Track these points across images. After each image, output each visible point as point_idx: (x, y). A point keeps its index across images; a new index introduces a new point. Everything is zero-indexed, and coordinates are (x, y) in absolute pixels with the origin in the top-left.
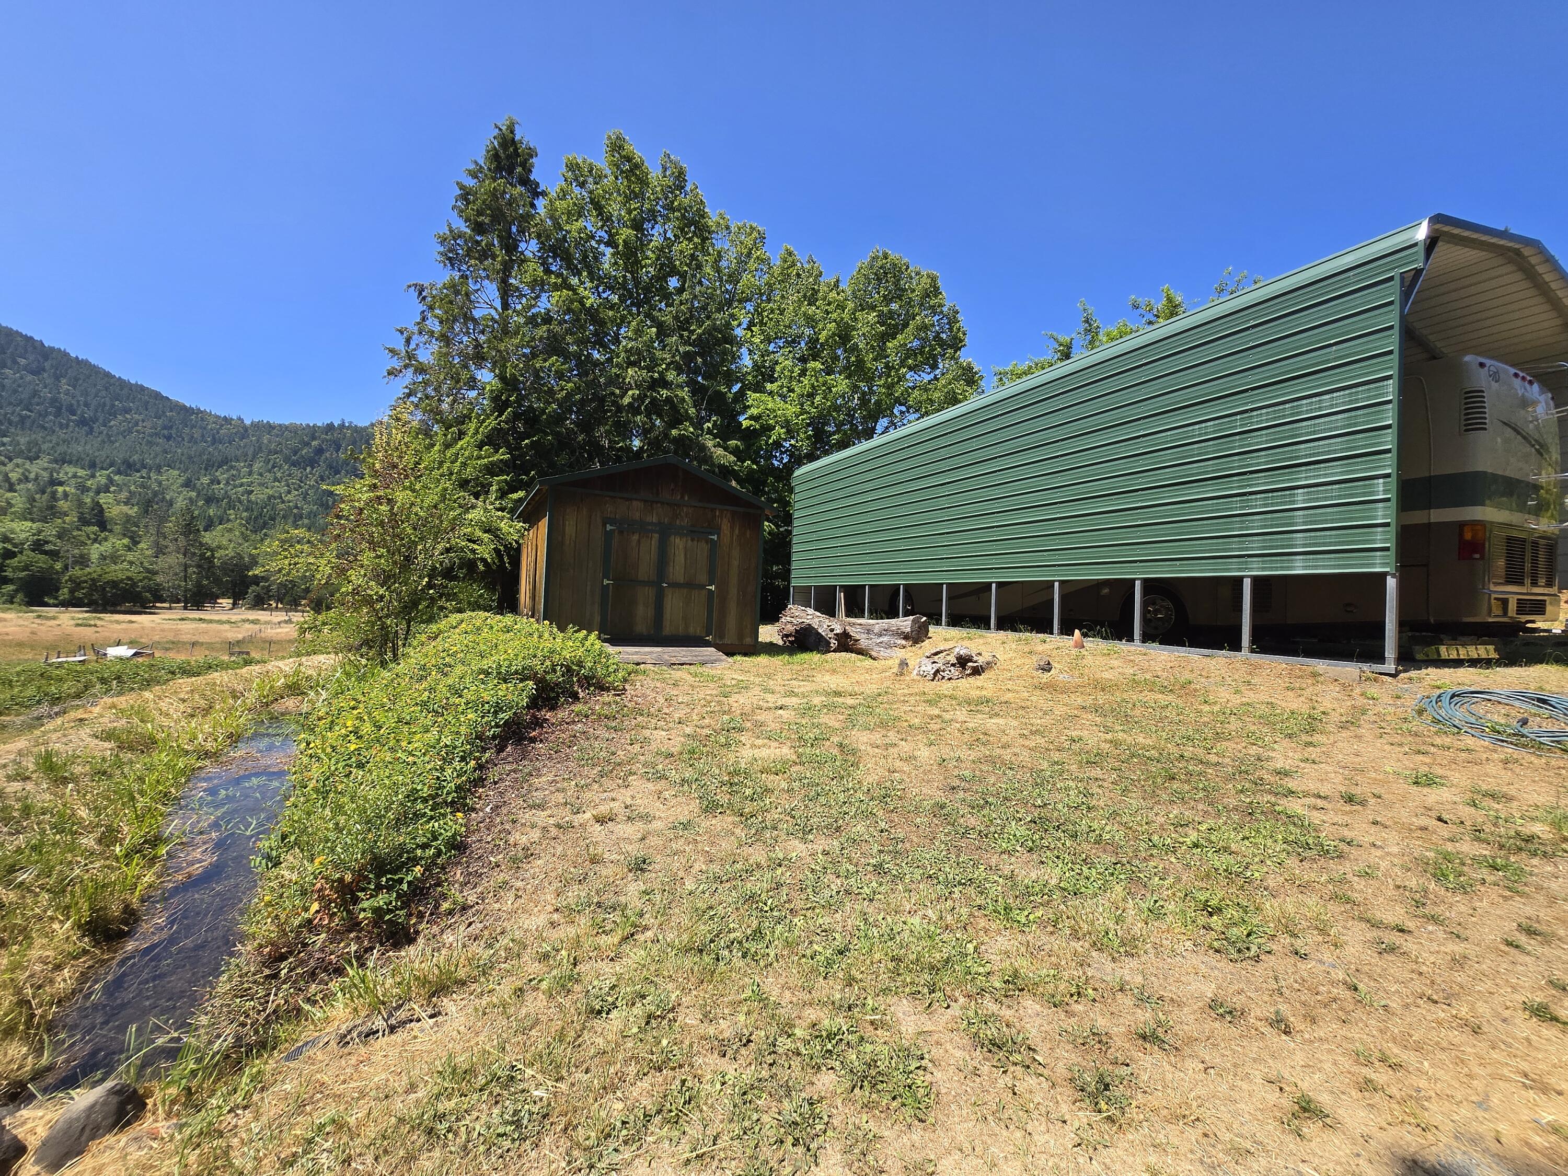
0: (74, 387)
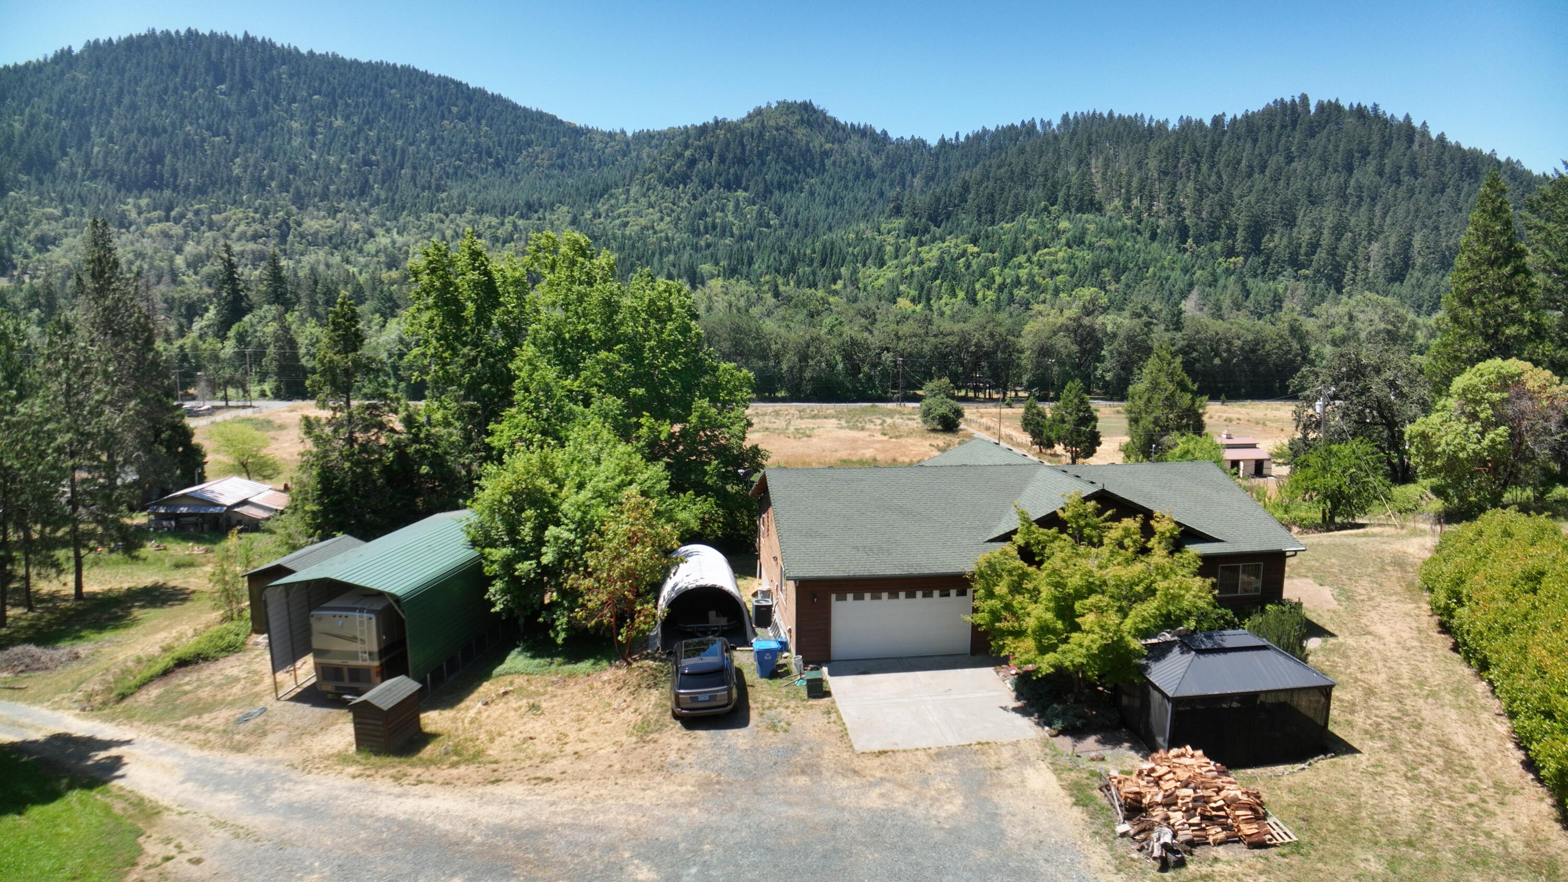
0: (491, 127)
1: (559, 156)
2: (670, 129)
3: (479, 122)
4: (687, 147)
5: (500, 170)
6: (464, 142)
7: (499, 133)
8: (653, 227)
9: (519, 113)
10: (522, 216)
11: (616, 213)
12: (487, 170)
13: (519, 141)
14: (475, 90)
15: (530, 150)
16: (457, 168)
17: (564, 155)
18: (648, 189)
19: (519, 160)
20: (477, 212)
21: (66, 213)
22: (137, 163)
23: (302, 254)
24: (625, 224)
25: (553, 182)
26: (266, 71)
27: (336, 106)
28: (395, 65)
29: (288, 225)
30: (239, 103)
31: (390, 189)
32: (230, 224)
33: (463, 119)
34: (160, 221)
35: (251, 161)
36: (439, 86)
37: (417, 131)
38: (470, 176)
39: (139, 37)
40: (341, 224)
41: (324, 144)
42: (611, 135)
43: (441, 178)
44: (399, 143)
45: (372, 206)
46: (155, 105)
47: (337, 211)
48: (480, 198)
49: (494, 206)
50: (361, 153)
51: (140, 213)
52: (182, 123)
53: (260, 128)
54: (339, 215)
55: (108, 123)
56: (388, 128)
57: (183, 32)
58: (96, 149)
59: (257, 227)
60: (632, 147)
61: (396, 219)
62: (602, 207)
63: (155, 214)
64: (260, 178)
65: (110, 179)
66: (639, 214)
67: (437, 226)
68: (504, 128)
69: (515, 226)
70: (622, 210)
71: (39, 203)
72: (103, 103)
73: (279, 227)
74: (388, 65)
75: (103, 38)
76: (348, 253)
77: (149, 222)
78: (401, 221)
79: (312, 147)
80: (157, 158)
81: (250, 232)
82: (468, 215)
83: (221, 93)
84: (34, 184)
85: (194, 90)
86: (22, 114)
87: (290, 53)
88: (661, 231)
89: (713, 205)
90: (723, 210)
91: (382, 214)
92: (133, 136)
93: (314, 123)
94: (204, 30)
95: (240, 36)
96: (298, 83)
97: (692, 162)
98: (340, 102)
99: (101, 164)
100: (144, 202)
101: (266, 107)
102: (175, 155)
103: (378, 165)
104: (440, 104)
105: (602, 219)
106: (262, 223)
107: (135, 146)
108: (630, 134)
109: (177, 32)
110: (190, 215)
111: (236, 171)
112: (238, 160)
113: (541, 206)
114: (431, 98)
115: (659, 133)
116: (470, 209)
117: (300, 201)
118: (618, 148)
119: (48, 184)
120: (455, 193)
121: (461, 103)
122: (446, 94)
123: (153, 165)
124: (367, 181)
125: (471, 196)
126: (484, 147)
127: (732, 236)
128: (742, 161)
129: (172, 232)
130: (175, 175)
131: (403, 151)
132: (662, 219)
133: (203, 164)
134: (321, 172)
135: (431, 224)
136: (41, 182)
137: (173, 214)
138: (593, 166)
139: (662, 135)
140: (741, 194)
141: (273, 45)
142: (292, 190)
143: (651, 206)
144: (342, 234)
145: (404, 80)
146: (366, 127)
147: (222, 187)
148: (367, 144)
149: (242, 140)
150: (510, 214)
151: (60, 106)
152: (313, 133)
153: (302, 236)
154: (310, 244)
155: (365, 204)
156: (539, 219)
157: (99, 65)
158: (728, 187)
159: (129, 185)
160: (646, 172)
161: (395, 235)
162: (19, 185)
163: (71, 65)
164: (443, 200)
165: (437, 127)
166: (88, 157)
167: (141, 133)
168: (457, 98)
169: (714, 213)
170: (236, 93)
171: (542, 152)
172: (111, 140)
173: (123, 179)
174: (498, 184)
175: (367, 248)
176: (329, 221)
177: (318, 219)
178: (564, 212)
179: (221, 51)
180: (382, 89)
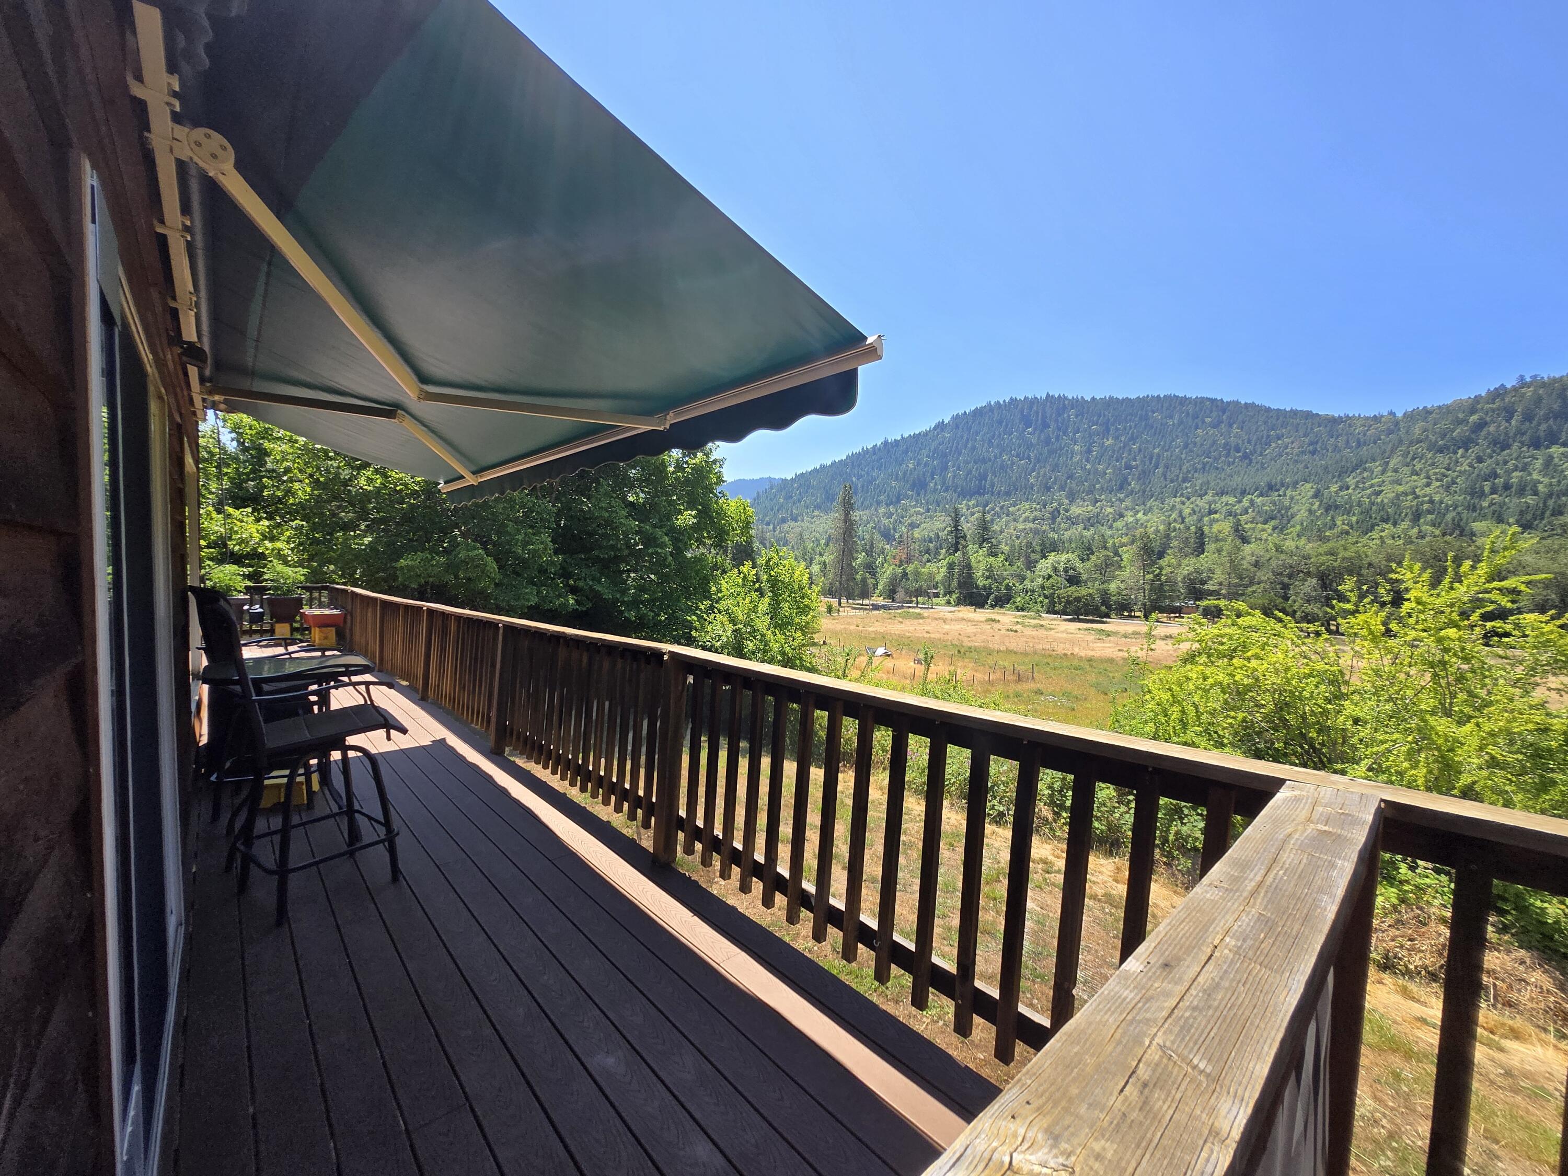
1: (1311, 444)
2: (1456, 401)
3: (1231, 426)
7: (1249, 433)
9: (1272, 414)
11: (1367, 485)
12: (1234, 463)
13: (1268, 436)
14: (1228, 403)
15: (1279, 442)
16: (1204, 464)
19: (1268, 451)
21: (928, 510)
22: (971, 480)
24: (1378, 493)
25: (1301, 466)
26: (1059, 415)
27: (1108, 431)
28: (1159, 396)
29: (1059, 513)
30: (1039, 437)
31: (1144, 483)
32: (1020, 512)
33: (1214, 427)
35: (1042, 473)
36: (1196, 404)
37: (1173, 441)
38: (1217, 469)
40: (1098, 509)
41: (1096, 458)
42: (1376, 419)
43: (1188, 472)
44: (1157, 451)
45: (1127, 496)
46: (986, 445)
48: (1222, 484)
49: (1236, 489)
50: (1124, 461)
52: (1001, 454)
53: (1051, 452)
54: (1099, 504)
55: (958, 459)
56: (1148, 441)
58: (950, 474)
59: (1038, 514)
60: (1402, 425)
61: (1144, 504)
62: (1351, 481)
64: (1047, 483)
65: (955, 491)
66: (1398, 483)
67: (1179, 506)
68: (1254, 428)
69: (1252, 502)
70: (1376, 481)
71: (915, 506)
72: (957, 447)
73: (1052, 513)
78: (1148, 505)
79: (1087, 461)
80: (983, 477)
81: (1031, 518)
82: (1208, 498)
83: (1029, 433)
84: (915, 495)
85: (1011, 434)
86: (914, 459)
87: (1077, 400)
88: (1425, 496)
90: (1524, 469)
91: (1134, 501)
92: (970, 466)
93: (1091, 444)
95: (1044, 397)
96: (1082, 420)
98: (1112, 428)
99: (951, 482)
101: (1057, 438)
102: (994, 474)
103: (1136, 468)
104: (1195, 417)
105: (1350, 491)
106: (1041, 511)
107: (971, 471)
108: (1400, 414)
109: (1004, 401)
110: (997, 509)
111: (1032, 480)
112: (1034, 474)
113: (1282, 485)
114: (1188, 414)
115: (1440, 407)
116: (1211, 493)
117: (1072, 498)
118: (1383, 428)
119: (922, 495)
120: (1199, 482)
121: (1214, 414)
122: (1201, 410)
123: (981, 480)
124: (1126, 479)
125: (1213, 484)
126: (1233, 445)
127: (1536, 493)
130: (992, 485)
131: (1159, 456)
132: (1428, 485)
133: (1010, 478)
134: (1091, 477)
135: (1174, 506)
136: (918, 494)
138: (1351, 448)
139: (1445, 411)
141: (1065, 398)
142: (1067, 490)
143: (1415, 473)
144: (1098, 516)
145: (1166, 405)
146: (1130, 443)
147: (1020, 491)
148: (1129, 455)
149: (1039, 461)
150: (1249, 494)
151: (934, 453)
152: (1089, 451)
153: (1069, 518)
154: (1073, 523)
155: (1122, 496)
156: (1280, 496)
157: (957, 427)
159: (965, 494)
160: (1411, 443)
161: (1140, 515)
162: (907, 497)
163: (942, 430)
164: (1187, 488)
165: (1191, 435)
166: (944, 479)
167: (975, 462)
168: (1211, 412)
169: (1509, 473)
170: (1038, 432)
171: (1292, 443)
172: (959, 469)
173: (962, 490)
174: (1243, 472)
175: (1115, 525)
176: (1090, 508)
177: (1082, 506)
178: (1308, 489)
179: (1031, 408)
180: (1147, 415)
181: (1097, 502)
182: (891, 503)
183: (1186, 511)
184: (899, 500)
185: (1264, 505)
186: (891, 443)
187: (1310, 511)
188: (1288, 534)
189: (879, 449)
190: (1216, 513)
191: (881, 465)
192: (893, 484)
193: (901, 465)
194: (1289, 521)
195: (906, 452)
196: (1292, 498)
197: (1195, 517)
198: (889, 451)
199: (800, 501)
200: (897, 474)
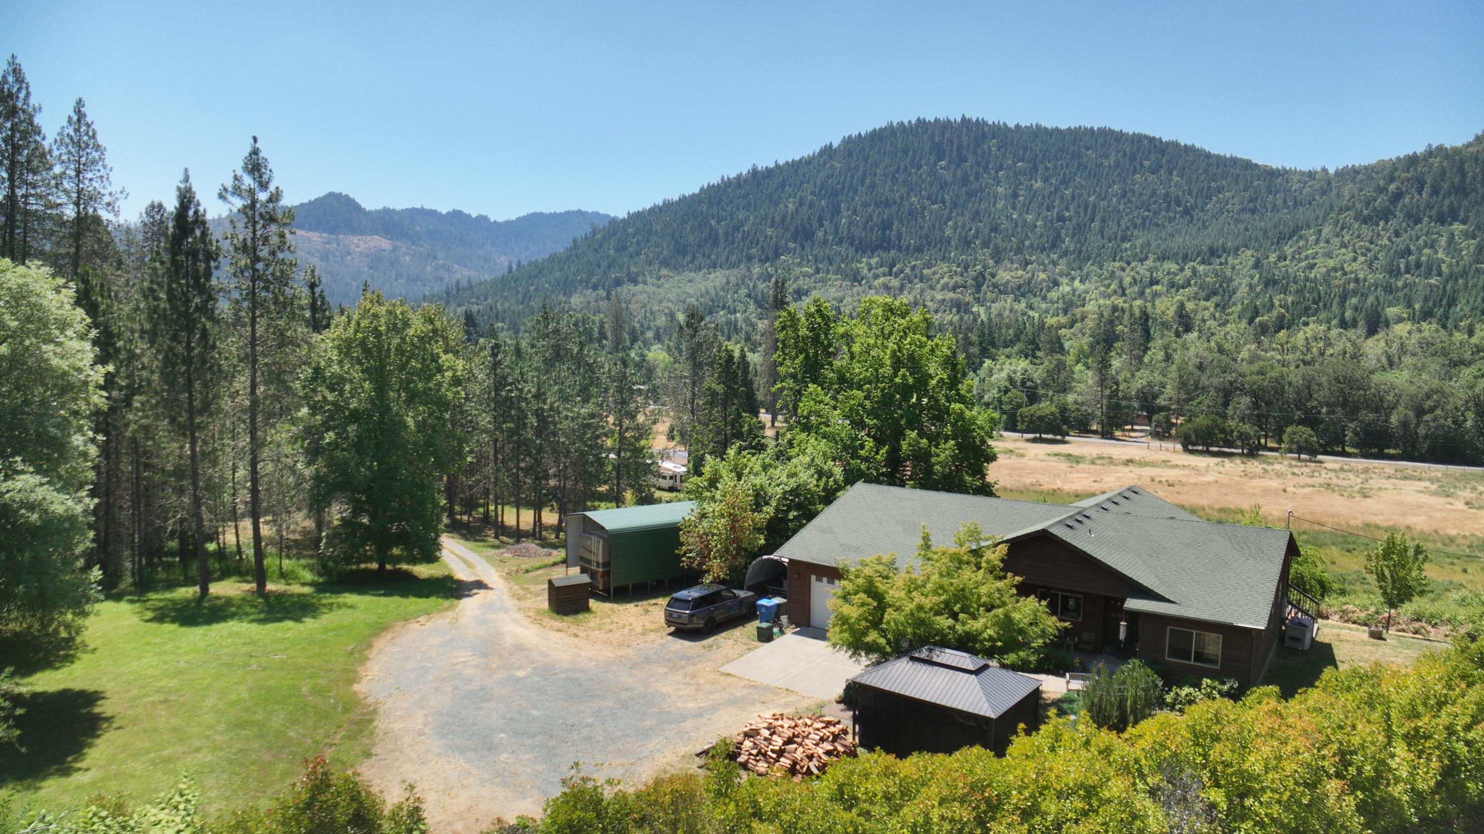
0: (1182, 177)
1: (1251, 200)
2: (1379, 162)
3: (1170, 172)
4: (1392, 180)
5: (1188, 217)
6: (1154, 192)
7: (1189, 182)
8: (1342, 268)
9: (1211, 161)
10: (1203, 262)
11: (1302, 256)
12: (1175, 218)
13: (1209, 188)
14: (1168, 144)
15: (1221, 196)
16: (1144, 219)
17: (1256, 199)
18: (1342, 229)
19: (1209, 206)
20: (1158, 259)
21: (818, 271)
22: (872, 230)
23: (993, 302)
24: (1312, 267)
25: (1241, 227)
26: (978, 145)
27: (1037, 170)
28: (1092, 129)
29: (984, 277)
30: (954, 175)
31: (1079, 241)
32: (937, 276)
33: (1153, 172)
34: (884, 275)
35: (960, 224)
36: (1133, 143)
37: (1110, 187)
38: (1157, 225)
39: (881, 129)
40: (1029, 275)
41: (1024, 205)
42: (1311, 175)
43: (1128, 228)
44: (1092, 198)
45: (1061, 257)
46: (889, 182)
47: (1027, 263)
48: (1163, 246)
49: (1177, 254)
50: (1056, 211)
51: (870, 270)
52: (908, 195)
53: (970, 195)
54: (1029, 267)
55: (853, 199)
56: (1082, 186)
57: (913, 122)
58: (843, 221)
59: (958, 279)
60: (1334, 184)
61: (1080, 268)
62: (1288, 250)
63: (881, 270)
64: (966, 237)
65: (852, 244)
66: (1329, 255)
67: (1118, 273)
68: (1194, 177)
69: (1194, 271)
70: (1310, 252)
71: (800, 265)
72: (851, 184)
73: (975, 279)
74: (1086, 129)
75: (855, 133)
76: (1033, 300)
77: (876, 277)
78: (1085, 270)
79: (1014, 208)
80: (887, 226)
81: (951, 284)
82: (1149, 263)
83: (941, 168)
84: (798, 249)
85: (920, 168)
86: (795, 197)
87: (999, 128)
88: (1352, 273)
89: (1421, 242)
90: (1432, 247)
91: (1069, 264)
92: (870, 209)
93: (1017, 187)
94: (930, 118)
95: (959, 120)
96: (1005, 154)
97: (1398, 196)
98: (1041, 167)
99: (845, 232)
100: (874, 261)
101: (977, 178)
102: (901, 221)
103: (1070, 220)
104: (1133, 159)
105: (1288, 262)
106: (962, 275)
107: (871, 216)
108: (1332, 171)
109: (910, 122)
110: (907, 270)
111: (948, 232)
112: (950, 223)
113: (1224, 250)
114: (1125, 154)
115: (1366, 168)
116: (1152, 257)
117: (998, 256)
118: (1317, 187)
119: (808, 249)
120: (1139, 242)
121: (1153, 157)
122: (1139, 150)
123: (884, 230)
124: (1059, 235)
125: (1153, 245)
126: (1173, 197)
127: (1440, 274)
128: (1461, 190)
129: (891, 284)
130: (899, 238)
131: (1095, 206)
132: (1355, 259)
133: (922, 228)
134: (1019, 229)
135: (1113, 272)
136: (803, 248)
137: (895, 269)
138: (1288, 208)
139: (1369, 171)
140: (1457, 227)
141: (985, 123)
142: (991, 246)
143: (1344, 245)
144: (1029, 283)
145: (1100, 141)
146: (1062, 187)
147: (936, 246)
148: (1062, 202)
149: (955, 205)
150: (1191, 260)
151: (821, 190)
152: (1015, 196)
153: (995, 286)
154: (1001, 292)
155: (1055, 257)
156: (1221, 264)
157: (850, 155)
158: (1441, 220)
159: (865, 248)
160: (1342, 210)
161: (1077, 283)
162: (788, 250)
163: (831, 157)
164: (1126, 250)
165: (1129, 181)
166: (837, 227)
167: (877, 205)
168: (1150, 153)
169: (1420, 250)
170: (953, 167)
171: (1233, 197)
172: (855, 212)
173: (860, 242)
174: (1184, 231)
175: (1049, 295)
176: (1020, 272)
177: (1011, 270)
178: (1248, 256)
179: (943, 134)
180: (1080, 152)
181: (1027, 264)
182: (767, 259)
183: (1127, 280)
184: (777, 256)
185: (1206, 275)
186: (762, 173)
187: (1250, 285)
188: (1229, 314)
189: (746, 181)
190: (1157, 283)
191: (750, 205)
192: (769, 232)
193: (777, 204)
194: (1230, 297)
195: (783, 185)
196: (1233, 268)
197: (1136, 289)
198: (758, 185)
199: (638, 254)
200: (773, 218)
